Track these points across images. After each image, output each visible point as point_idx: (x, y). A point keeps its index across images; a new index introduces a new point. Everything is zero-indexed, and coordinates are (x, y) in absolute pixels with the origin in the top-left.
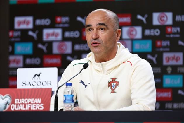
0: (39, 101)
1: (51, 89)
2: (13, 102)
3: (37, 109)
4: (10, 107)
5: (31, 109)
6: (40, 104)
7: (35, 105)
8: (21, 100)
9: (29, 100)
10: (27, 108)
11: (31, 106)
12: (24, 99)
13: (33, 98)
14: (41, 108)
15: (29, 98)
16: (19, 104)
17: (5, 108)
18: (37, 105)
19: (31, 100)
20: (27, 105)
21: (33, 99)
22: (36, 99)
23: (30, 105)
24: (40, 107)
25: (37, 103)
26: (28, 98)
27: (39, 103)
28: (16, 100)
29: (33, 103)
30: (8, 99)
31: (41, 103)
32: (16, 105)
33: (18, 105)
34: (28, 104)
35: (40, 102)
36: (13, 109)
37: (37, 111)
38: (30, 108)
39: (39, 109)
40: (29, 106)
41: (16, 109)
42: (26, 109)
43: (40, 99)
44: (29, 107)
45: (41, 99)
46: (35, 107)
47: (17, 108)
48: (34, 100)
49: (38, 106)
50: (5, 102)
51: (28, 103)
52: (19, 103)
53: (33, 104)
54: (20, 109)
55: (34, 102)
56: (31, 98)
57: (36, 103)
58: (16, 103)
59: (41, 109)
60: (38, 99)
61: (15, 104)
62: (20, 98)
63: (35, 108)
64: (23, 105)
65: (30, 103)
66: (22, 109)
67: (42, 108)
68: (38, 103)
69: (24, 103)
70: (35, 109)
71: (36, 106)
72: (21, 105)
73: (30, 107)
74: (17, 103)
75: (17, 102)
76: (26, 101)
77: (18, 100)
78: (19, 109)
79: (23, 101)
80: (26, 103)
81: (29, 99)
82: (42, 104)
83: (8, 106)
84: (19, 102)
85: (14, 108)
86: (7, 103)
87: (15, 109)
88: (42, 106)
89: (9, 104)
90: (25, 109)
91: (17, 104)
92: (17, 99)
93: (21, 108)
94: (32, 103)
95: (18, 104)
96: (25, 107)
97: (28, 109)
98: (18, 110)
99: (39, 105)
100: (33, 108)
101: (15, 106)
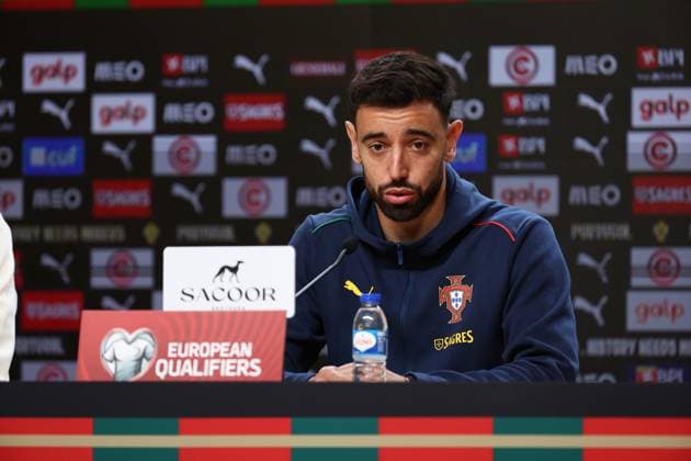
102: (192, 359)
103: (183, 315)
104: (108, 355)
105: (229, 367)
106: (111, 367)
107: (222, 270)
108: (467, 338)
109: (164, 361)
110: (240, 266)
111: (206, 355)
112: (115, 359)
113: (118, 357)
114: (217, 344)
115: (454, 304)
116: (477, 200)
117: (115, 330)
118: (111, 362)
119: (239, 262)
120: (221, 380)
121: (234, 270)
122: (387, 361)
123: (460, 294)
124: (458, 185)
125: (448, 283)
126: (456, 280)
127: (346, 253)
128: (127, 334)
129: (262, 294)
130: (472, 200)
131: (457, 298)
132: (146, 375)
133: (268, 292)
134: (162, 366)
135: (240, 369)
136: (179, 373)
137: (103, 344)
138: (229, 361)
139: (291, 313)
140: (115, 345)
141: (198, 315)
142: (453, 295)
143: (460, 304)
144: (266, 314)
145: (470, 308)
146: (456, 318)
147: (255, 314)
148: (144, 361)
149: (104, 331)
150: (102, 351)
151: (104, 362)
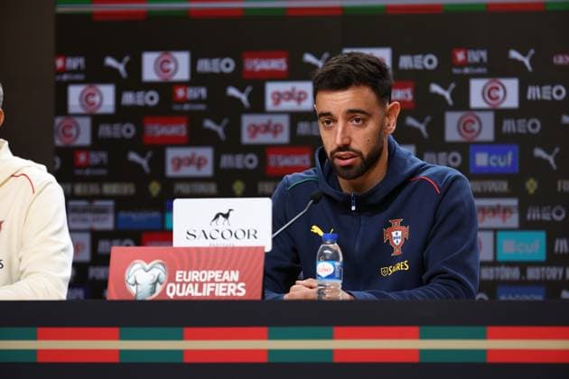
0: (235, 276)
1: (263, 248)
2: (171, 279)
3: (229, 294)
4: (164, 291)
5: (216, 294)
6: (237, 283)
7: (225, 285)
8: (190, 273)
9: (209, 275)
10: (206, 292)
11: (214, 287)
12: (197, 272)
13: (218, 269)
14: (240, 292)
15: (211, 269)
16: (187, 284)
17: (153, 291)
18: (230, 285)
19: (216, 274)
20: (205, 285)
21: (221, 272)
22: (227, 273)
23: (213, 285)
24: (237, 291)
25: (229, 280)
26: (207, 270)
27: (234, 282)
28: (178, 274)
29: (219, 280)
30: (158, 271)
31: (240, 281)
32: (178, 286)
33: (184, 286)
34: (207, 282)
35: (236, 279)
36: (171, 295)
37: (231, 298)
38: (212, 293)
39: (234, 294)
40: (211, 287)
41: (179, 294)
42: (204, 294)
43: (237, 272)
44: (209, 290)
45: (239, 270)
46: (225, 289)
47: (181, 291)
48: (222, 275)
49: (232, 287)
50: (152, 277)
51: (209, 280)
52: (186, 280)
53: (219, 282)
54: (190, 295)
55: (221, 278)
56: (215, 270)
57: (226, 281)
58: (177, 280)
59: (239, 294)
60: (233, 272)
61: (176, 283)
62: (189, 268)
63: (226, 292)
64: (197, 286)
65: (213, 280)
66: (193, 295)
67: (243, 293)
68: (231, 280)
69: (197, 280)
70: (224, 294)
71: (227, 287)
72: (190, 286)
73: (213, 289)
74: (181, 280)
75: (182, 278)
76: (203, 277)
77: (182, 274)
78: (187, 294)
79: (195, 275)
80: (202, 280)
81: (210, 272)
82: (243, 284)
83: (159, 288)
84: (187, 277)
85: (173, 293)
86: (158, 280)
87: (175, 295)
88: (242, 287)
89: (161, 284)
90: (200, 294)
91: (181, 283)
92: (181, 272)
93: (192, 292)
94: (216, 280)
95: (183, 282)
96: (200, 290)
97: (208, 294)
98: (185, 296)
99: (234, 285)
100: (220, 292)
101: (176, 288)
102: (194, 283)
103: (188, 250)
104: (131, 280)
105: (222, 289)
106: (133, 289)
107: (217, 216)
108: (404, 267)
109: (173, 285)
110: (231, 213)
111: (204, 280)
112: (136, 283)
113: (138, 282)
114: (213, 272)
115: (395, 241)
116: (413, 162)
117: (137, 261)
118: (133, 285)
119: (230, 210)
120: (216, 298)
121: (226, 216)
122: (342, 284)
123: (400, 233)
124: (397, 151)
125: (390, 225)
126: (396, 223)
127: (313, 203)
128: (145, 264)
129: (247, 234)
130: (408, 162)
131: (397, 236)
132: (160, 295)
133: (252, 232)
134: (171, 288)
135: (230, 290)
136: (184, 294)
137: (127, 271)
138: (222, 285)
139: (268, 248)
140: (136, 273)
141: (198, 250)
142: (394, 234)
143: (399, 241)
144: (249, 249)
145: (407, 244)
146: (397, 252)
147: (241, 249)
148: (158, 285)
149: (128, 262)
150: (127, 277)
151: (128, 285)
